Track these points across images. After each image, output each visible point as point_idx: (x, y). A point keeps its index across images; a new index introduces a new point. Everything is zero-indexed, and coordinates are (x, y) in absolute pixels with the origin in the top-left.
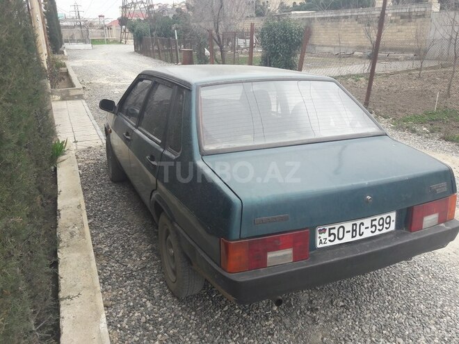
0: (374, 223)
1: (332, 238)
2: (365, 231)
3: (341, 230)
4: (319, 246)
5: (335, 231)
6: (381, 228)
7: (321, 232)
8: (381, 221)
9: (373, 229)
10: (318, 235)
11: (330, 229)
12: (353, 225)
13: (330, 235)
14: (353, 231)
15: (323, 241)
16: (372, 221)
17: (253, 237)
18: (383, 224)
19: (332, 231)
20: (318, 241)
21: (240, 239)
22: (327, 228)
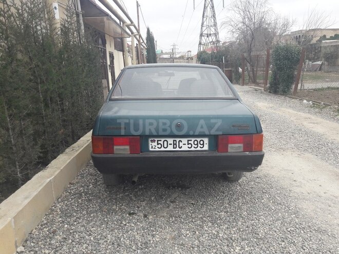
0: (190, 142)
1: (159, 146)
2: (183, 146)
3: (165, 142)
4: (151, 149)
5: (162, 143)
6: (196, 146)
7: (152, 141)
8: (196, 143)
9: (190, 146)
10: (150, 143)
11: (158, 141)
12: (174, 141)
13: (158, 144)
14: (174, 144)
15: (154, 147)
16: (188, 141)
17: (107, 136)
18: (197, 144)
19: (159, 142)
20: (150, 146)
21: (98, 135)
22: (156, 139)
